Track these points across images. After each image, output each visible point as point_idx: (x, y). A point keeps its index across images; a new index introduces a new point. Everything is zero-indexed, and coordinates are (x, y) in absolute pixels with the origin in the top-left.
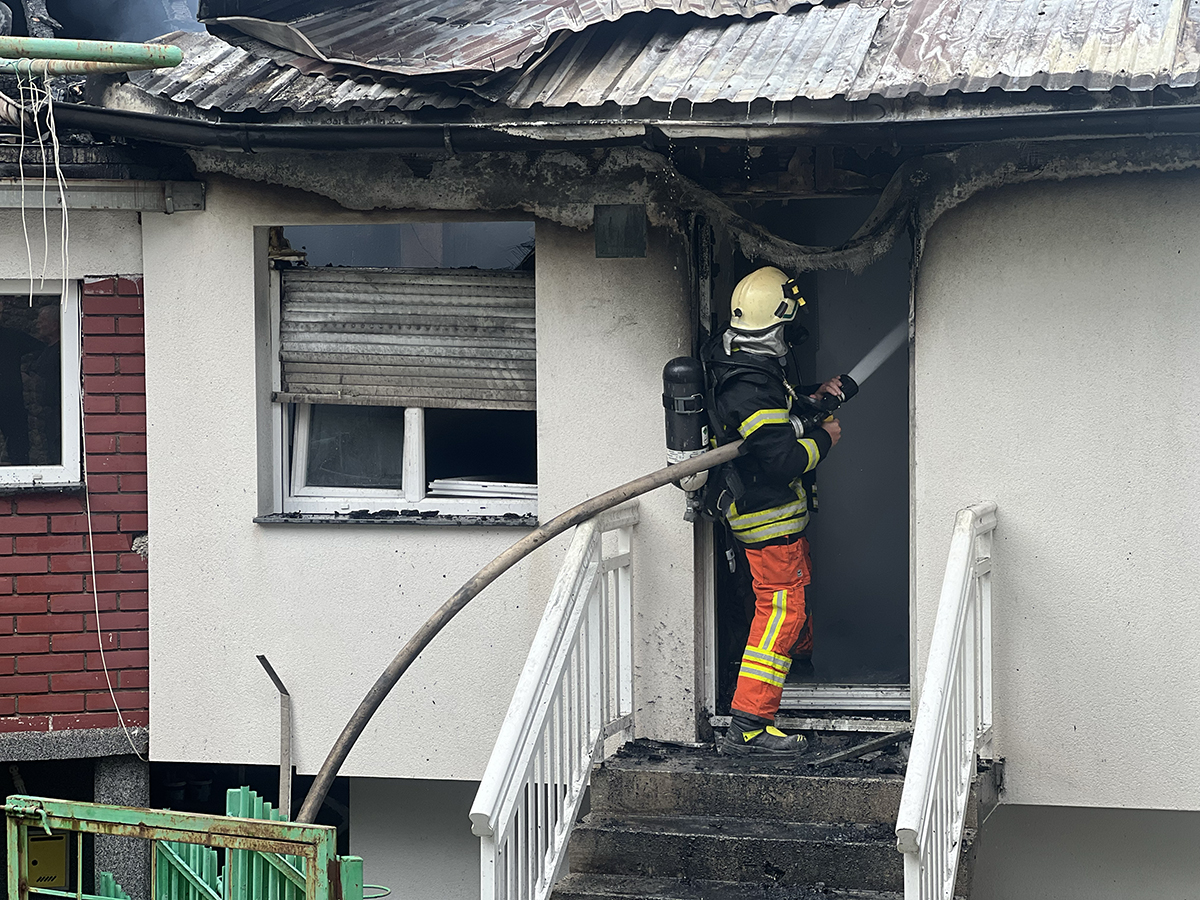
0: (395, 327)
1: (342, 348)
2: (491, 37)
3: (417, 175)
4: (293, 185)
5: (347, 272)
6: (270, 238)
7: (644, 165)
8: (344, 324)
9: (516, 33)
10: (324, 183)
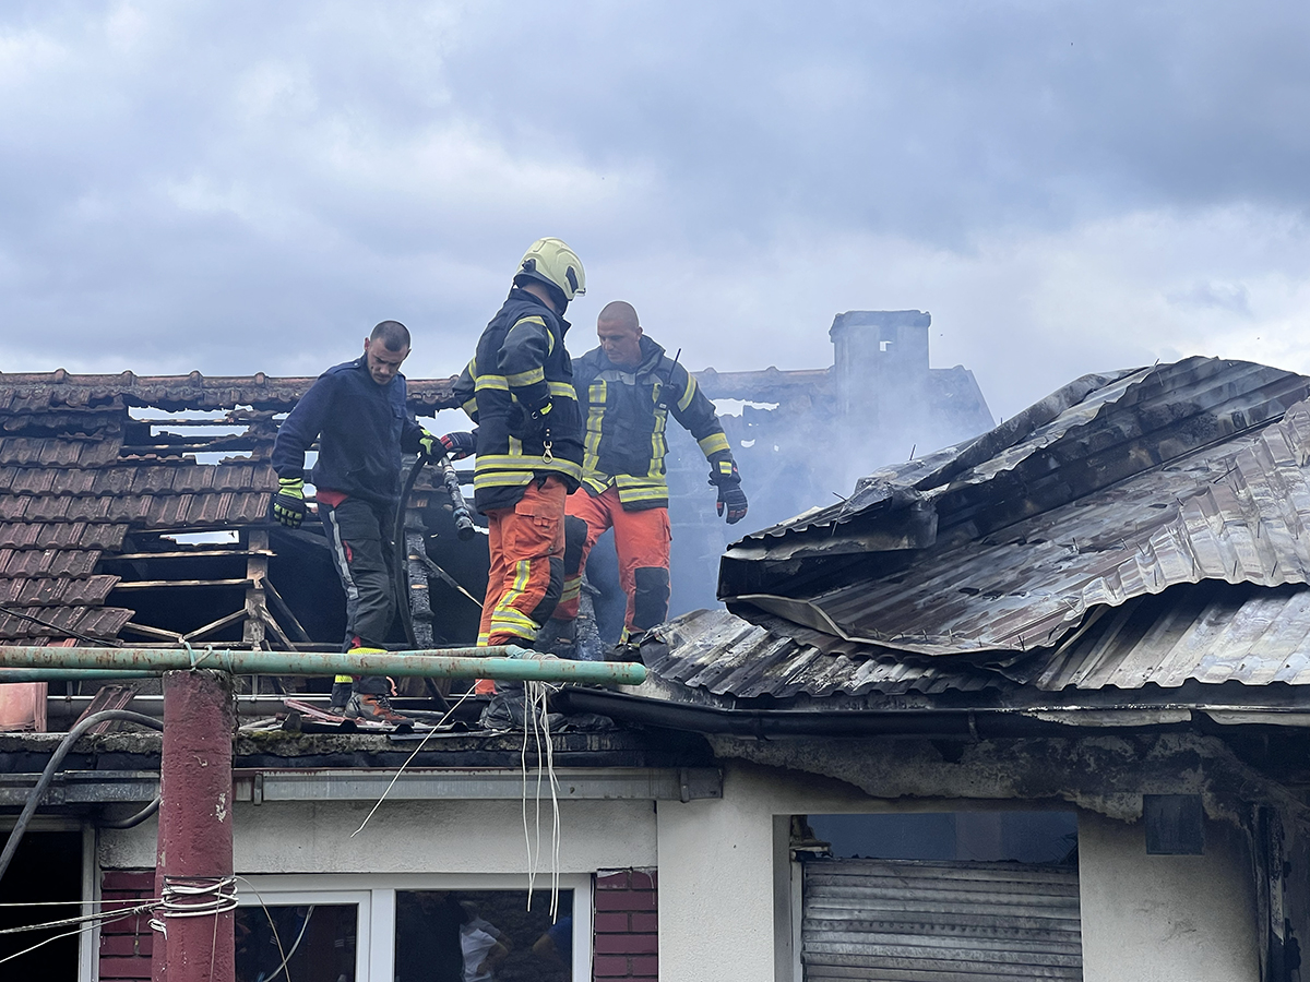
0: (927, 927)
1: (870, 950)
2: (1024, 612)
3: (947, 759)
4: (814, 770)
5: (874, 864)
6: (792, 827)
7: (1198, 750)
8: (871, 923)
9: (1052, 606)
10: (846, 768)
